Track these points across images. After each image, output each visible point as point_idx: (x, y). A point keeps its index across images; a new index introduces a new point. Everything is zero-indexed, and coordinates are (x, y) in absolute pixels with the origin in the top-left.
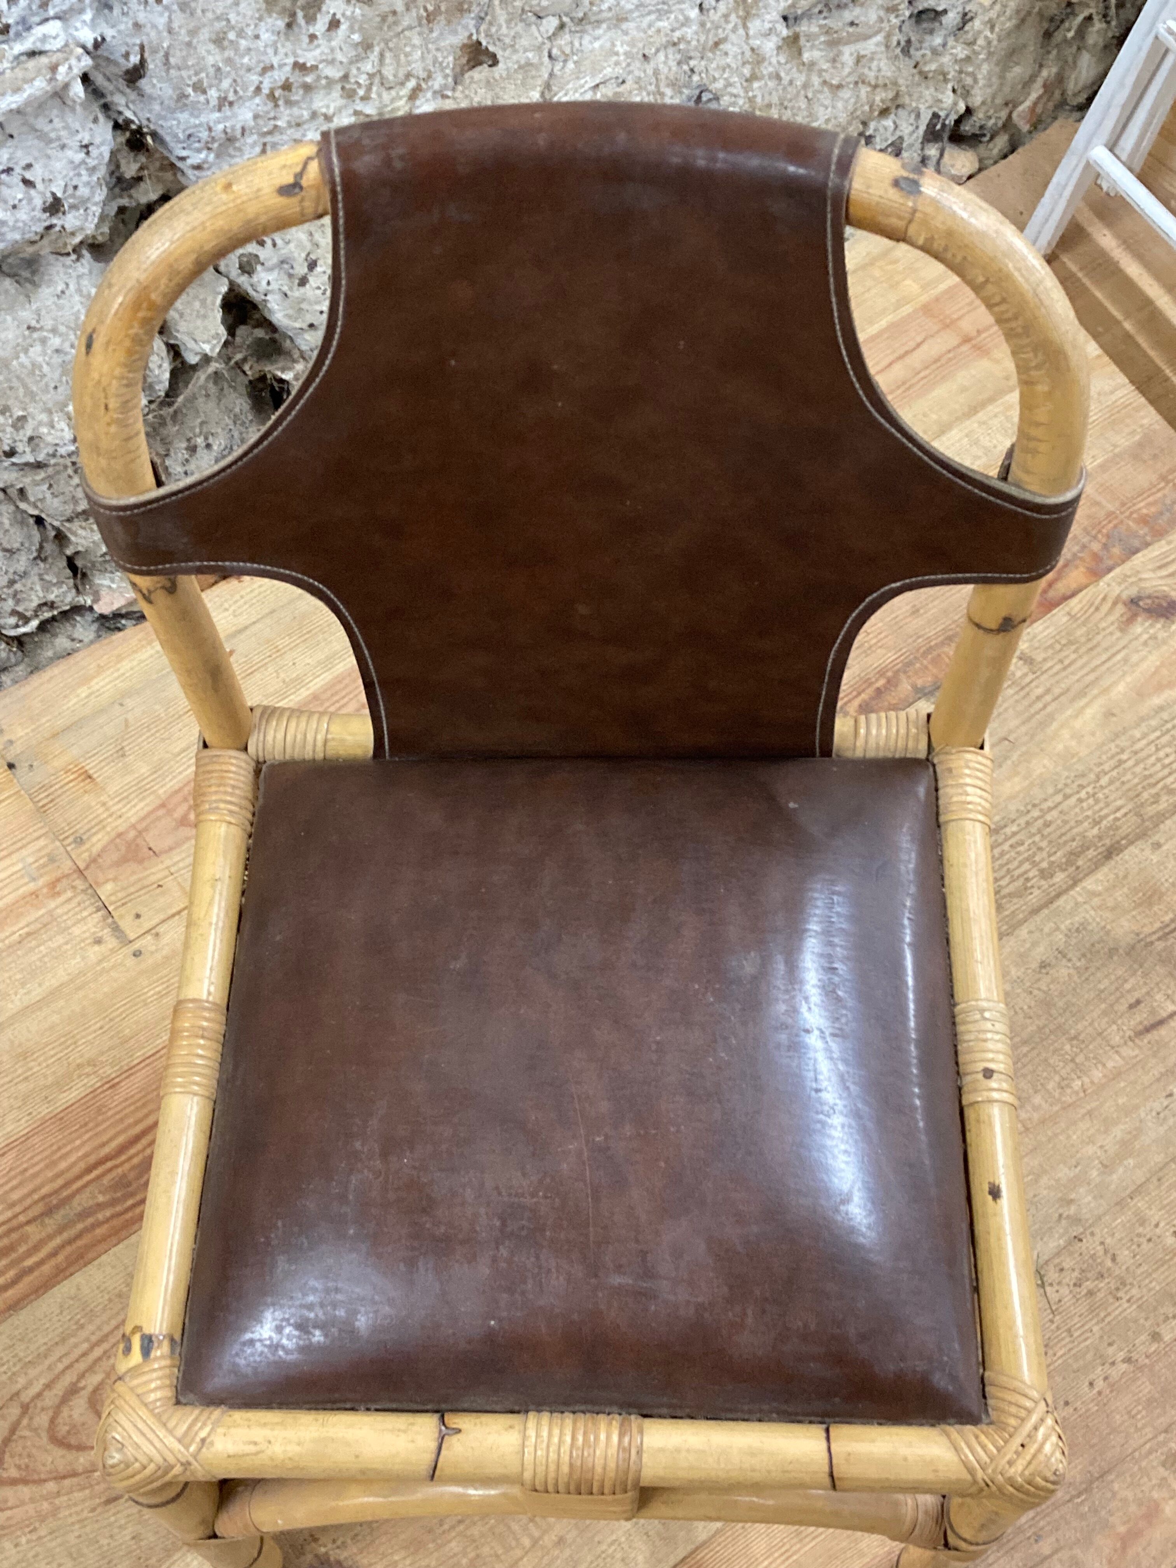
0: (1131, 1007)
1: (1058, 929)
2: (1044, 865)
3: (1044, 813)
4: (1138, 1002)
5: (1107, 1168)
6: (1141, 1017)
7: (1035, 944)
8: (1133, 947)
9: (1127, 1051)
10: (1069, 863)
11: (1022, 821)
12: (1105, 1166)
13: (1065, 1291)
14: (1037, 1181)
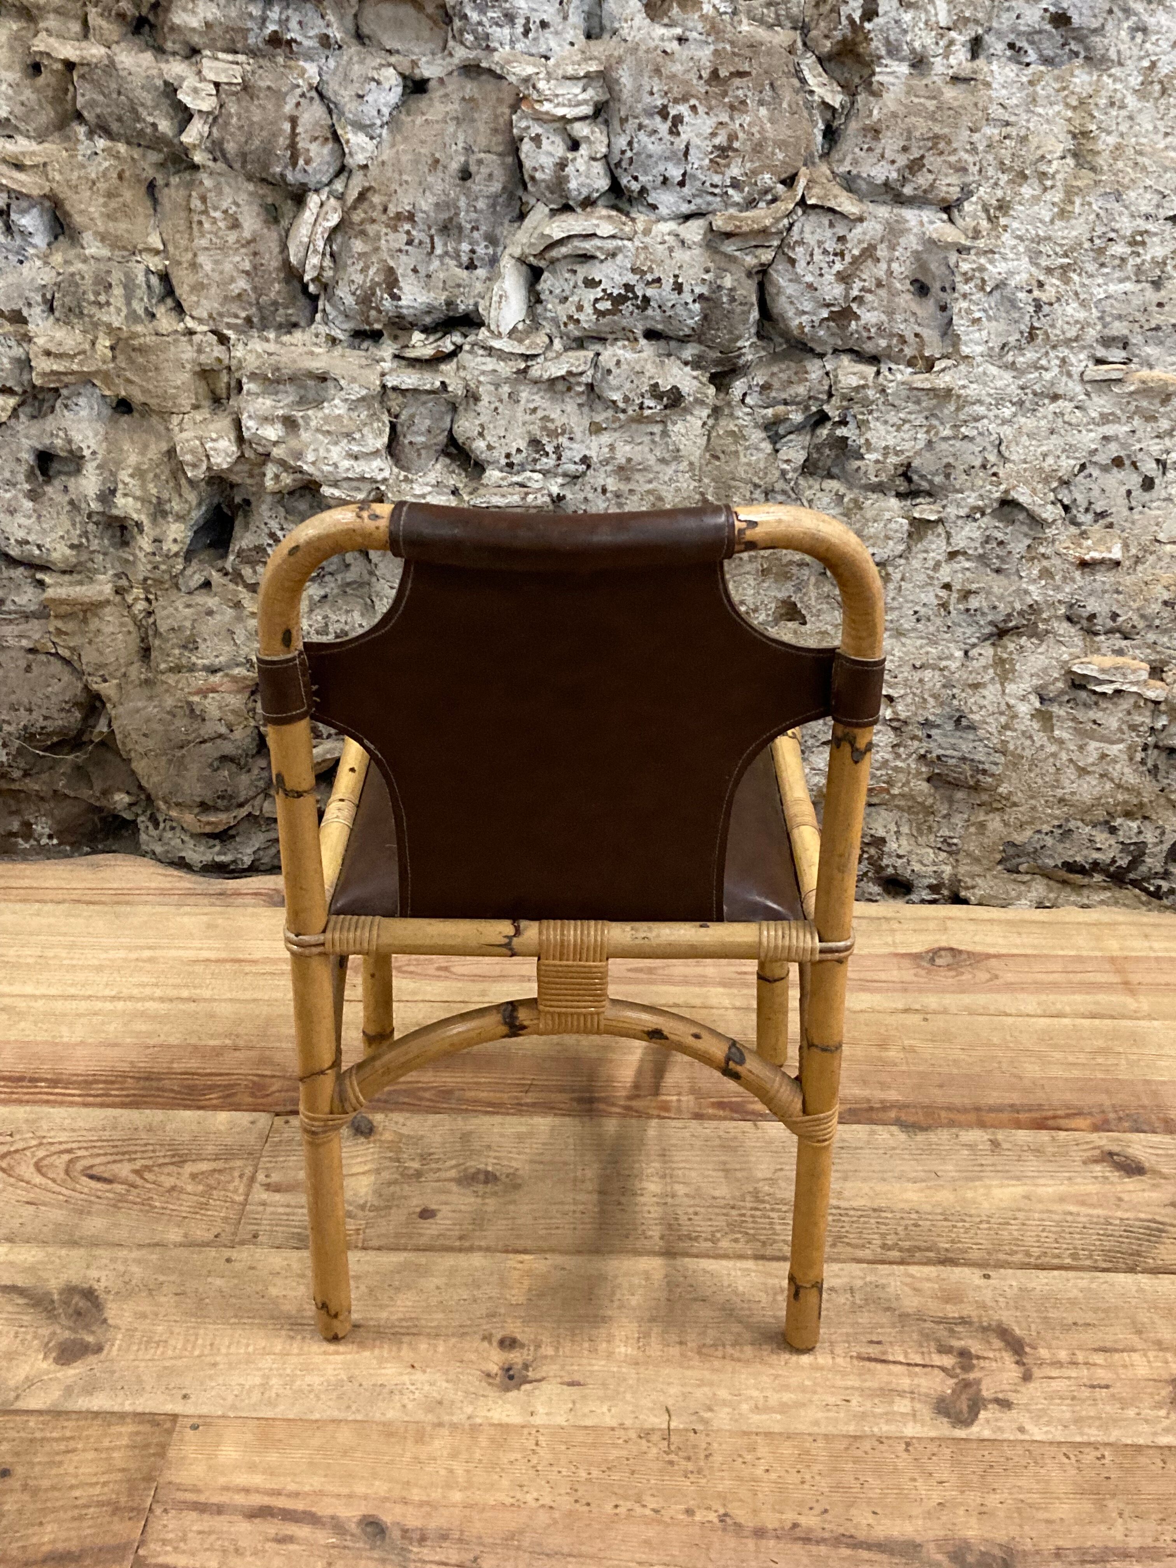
0: (871, 1342)
1: (863, 1278)
2: (890, 1243)
3: (920, 1219)
4: (879, 1343)
5: (757, 1409)
6: (873, 1351)
7: (837, 1276)
8: (908, 1315)
9: (840, 1361)
10: (908, 1250)
11: (898, 1215)
12: (757, 1407)
13: (654, 1450)
14: (699, 1386)
